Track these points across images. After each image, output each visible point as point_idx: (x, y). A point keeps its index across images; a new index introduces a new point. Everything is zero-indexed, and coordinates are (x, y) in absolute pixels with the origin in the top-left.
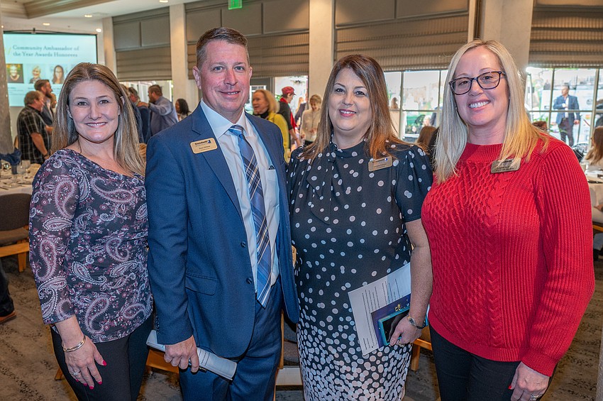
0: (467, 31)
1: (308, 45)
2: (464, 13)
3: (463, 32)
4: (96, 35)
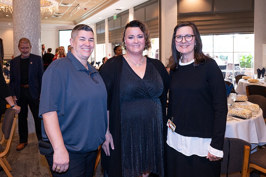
0: (158, 24)
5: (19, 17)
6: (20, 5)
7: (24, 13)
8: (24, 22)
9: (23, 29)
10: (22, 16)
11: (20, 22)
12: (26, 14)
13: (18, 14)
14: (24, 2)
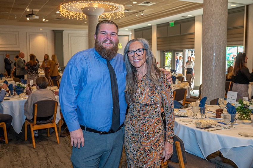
0: (243, 33)
1: (194, 38)
2: (242, 27)
3: (242, 33)
4: (129, 36)
5: (218, 30)
6: (219, 19)
7: (222, 26)
8: (222, 34)
9: (220, 41)
10: (220, 29)
11: (218, 35)
12: (223, 28)
13: (217, 27)
14: (222, 17)
